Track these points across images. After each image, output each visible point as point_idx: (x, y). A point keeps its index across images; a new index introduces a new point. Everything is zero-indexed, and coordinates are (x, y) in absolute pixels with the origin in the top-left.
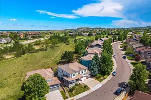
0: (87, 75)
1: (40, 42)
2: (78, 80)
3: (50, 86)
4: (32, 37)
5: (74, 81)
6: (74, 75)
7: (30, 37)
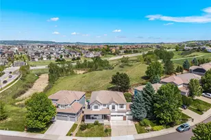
0: (124, 114)
1: (128, 58)
2: (105, 117)
3: (58, 113)
4: (125, 52)
5: (97, 117)
6: (96, 107)
7: (122, 51)
